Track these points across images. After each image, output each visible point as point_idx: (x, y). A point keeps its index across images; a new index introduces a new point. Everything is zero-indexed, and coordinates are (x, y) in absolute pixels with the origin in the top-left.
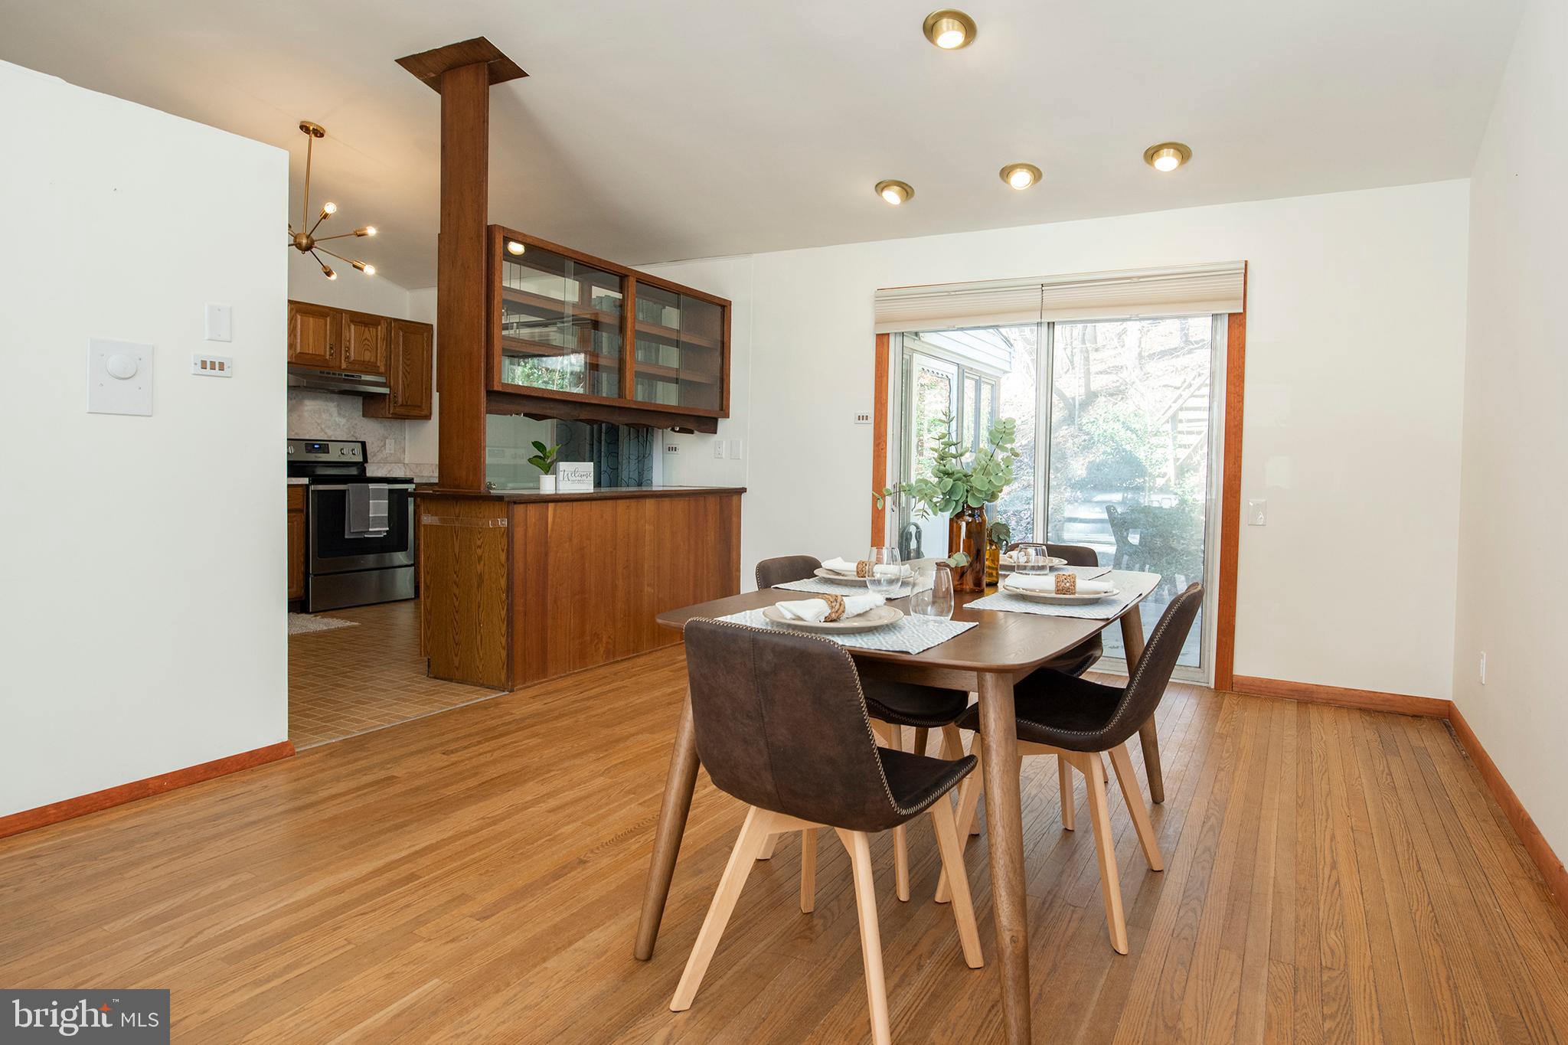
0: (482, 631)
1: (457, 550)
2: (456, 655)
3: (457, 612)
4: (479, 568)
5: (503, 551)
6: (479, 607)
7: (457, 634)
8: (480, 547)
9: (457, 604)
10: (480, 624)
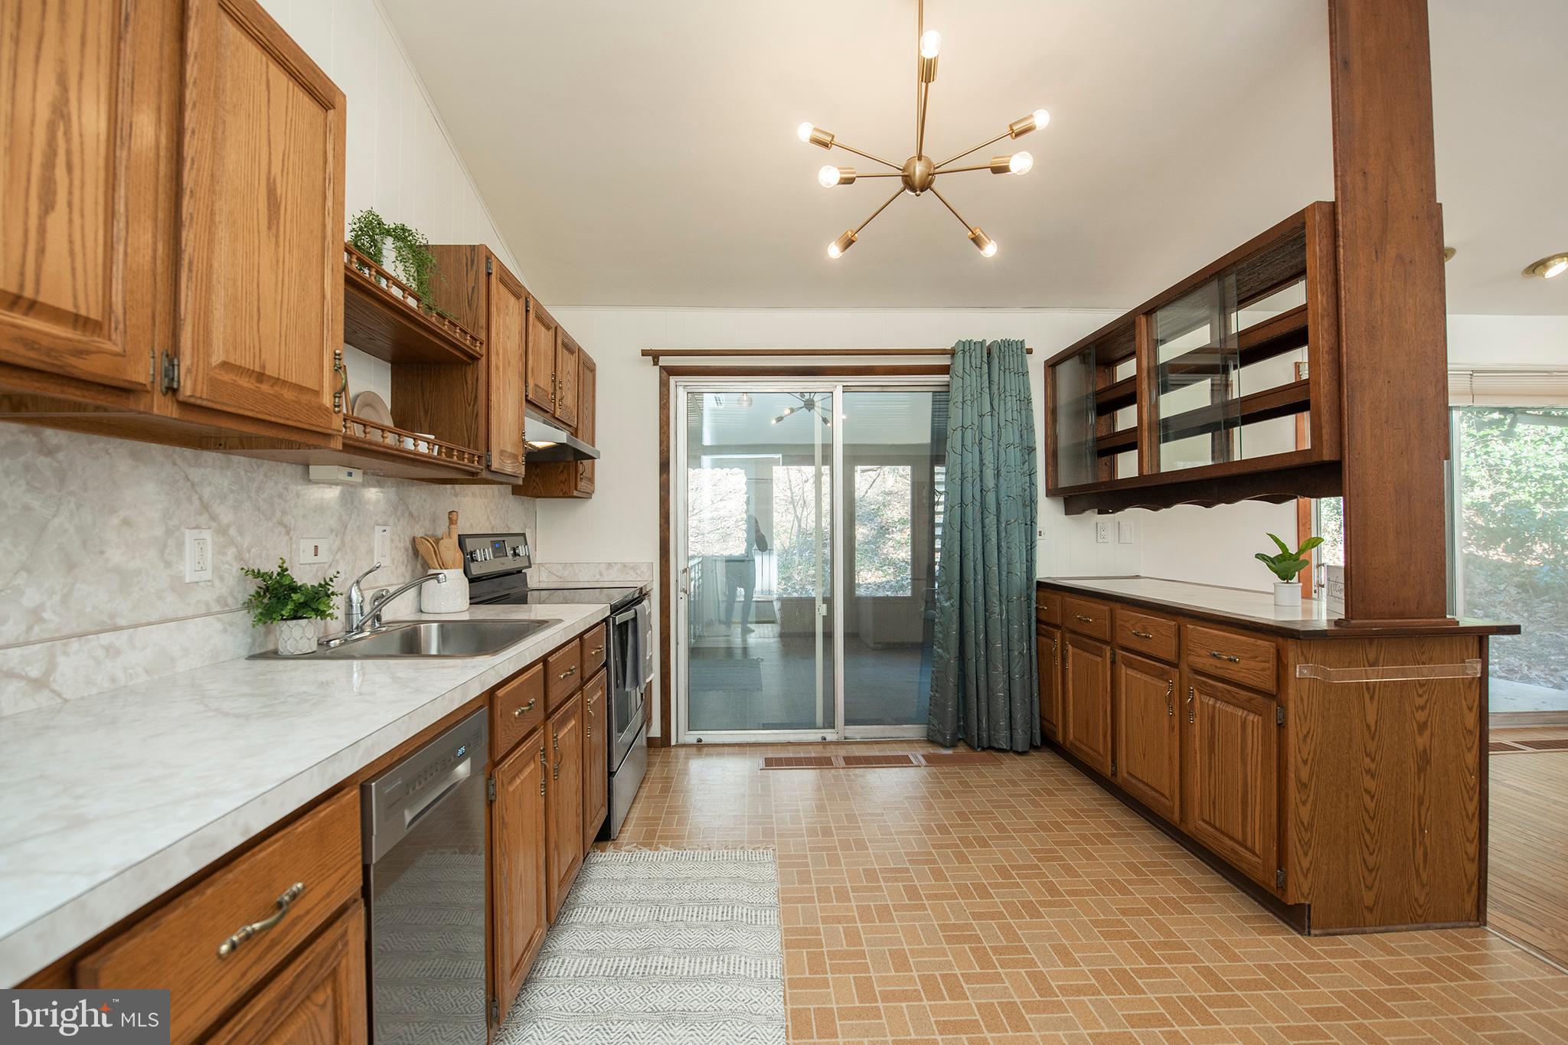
0: (1427, 840)
1: (1371, 718)
2: (1369, 888)
3: (1372, 819)
4: (1421, 741)
5: (1470, 709)
6: (1421, 804)
7: (1371, 854)
8: (1422, 708)
9: (1371, 805)
10: (1422, 831)
